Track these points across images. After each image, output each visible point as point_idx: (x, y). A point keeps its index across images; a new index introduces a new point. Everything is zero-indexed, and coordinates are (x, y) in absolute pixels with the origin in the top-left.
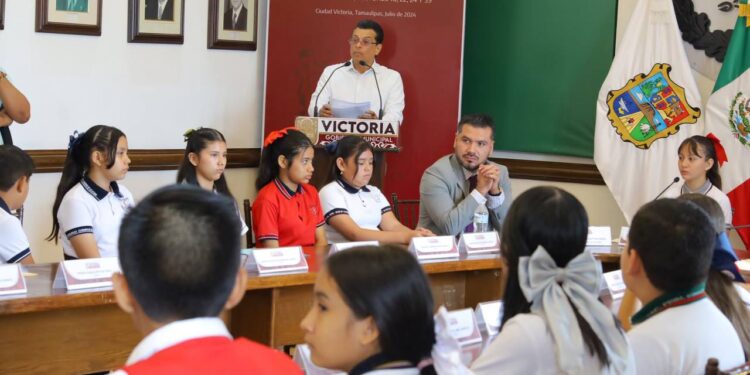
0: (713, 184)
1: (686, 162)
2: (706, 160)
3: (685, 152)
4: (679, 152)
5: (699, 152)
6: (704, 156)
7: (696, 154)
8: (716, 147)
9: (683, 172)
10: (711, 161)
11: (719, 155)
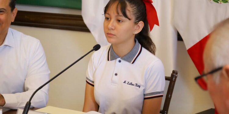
0: (143, 45)
1: (113, 23)
2: (136, 23)
3: (113, 11)
4: (105, 12)
5: (128, 13)
6: (133, 18)
7: (125, 15)
8: (147, 7)
9: (109, 35)
10: (141, 24)
11: (150, 16)
